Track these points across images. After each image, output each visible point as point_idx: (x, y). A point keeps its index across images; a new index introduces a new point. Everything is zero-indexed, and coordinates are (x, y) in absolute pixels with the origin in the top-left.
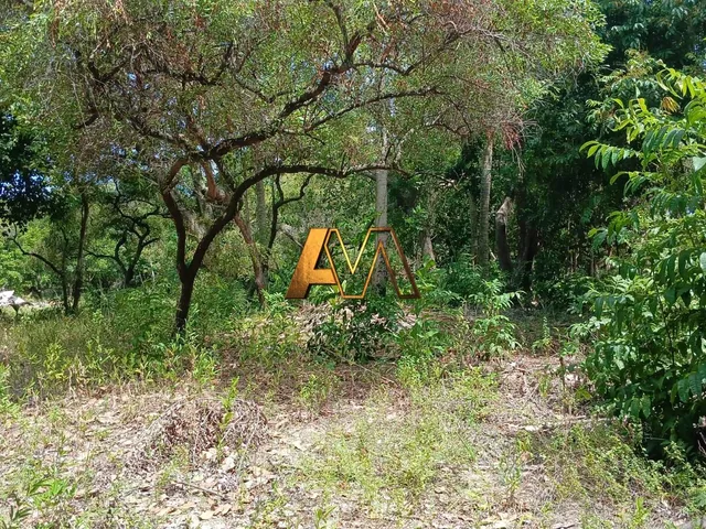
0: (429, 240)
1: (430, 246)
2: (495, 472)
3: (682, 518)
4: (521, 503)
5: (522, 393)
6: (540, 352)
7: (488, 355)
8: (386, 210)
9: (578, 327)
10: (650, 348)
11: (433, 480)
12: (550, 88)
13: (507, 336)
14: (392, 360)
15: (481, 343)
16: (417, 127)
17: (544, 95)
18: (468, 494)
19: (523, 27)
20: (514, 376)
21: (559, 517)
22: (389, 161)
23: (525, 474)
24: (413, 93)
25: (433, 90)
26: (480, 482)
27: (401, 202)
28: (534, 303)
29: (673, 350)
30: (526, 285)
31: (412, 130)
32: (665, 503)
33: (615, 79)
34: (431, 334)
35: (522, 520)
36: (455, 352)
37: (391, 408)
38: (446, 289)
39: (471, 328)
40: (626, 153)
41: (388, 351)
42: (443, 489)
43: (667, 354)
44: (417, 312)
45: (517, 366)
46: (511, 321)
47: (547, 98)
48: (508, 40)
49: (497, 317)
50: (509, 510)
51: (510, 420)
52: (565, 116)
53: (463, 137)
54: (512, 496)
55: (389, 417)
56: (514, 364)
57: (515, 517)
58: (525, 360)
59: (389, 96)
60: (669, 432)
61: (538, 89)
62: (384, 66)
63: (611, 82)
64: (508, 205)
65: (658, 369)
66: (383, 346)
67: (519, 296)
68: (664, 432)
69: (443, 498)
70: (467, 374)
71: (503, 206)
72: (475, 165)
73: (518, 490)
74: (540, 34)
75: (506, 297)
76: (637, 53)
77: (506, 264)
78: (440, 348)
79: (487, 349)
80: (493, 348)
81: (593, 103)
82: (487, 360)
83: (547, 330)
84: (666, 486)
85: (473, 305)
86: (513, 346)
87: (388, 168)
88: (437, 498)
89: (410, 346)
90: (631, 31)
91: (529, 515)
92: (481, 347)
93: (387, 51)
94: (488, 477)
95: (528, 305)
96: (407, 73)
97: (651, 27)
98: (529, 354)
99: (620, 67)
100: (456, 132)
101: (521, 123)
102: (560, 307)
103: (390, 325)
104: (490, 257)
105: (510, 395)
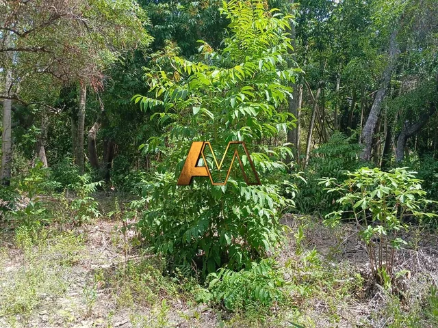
0: (43, 148)
1: (44, 152)
2: (80, 296)
3: (188, 308)
4: (96, 313)
5: (101, 244)
6: (113, 218)
7: (80, 222)
8: (10, 127)
9: (135, 202)
10: (174, 213)
11: (38, 307)
12: (119, 57)
13: (93, 209)
14: (12, 230)
15: (75, 215)
16: (32, 72)
17: (116, 61)
18: (61, 313)
19: (101, 17)
20: (97, 234)
21: (119, 318)
22: (11, 94)
23: (99, 295)
24: (28, 50)
25: (42, 49)
26: (70, 304)
27: (22, 121)
28: (112, 188)
29: (185, 213)
30: (107, 177)
31: (28, 74)
32: (179, 301)
33: (158, 56)
34: (40, 211)
35: (96, 324)
36: (58, 222)
37: (10, 263)
38: (54, 180)
39: (69, 205)
40: (157, 102)
41: (10, 224)
42: (45, 312)
43: (182, 215)
44: (30, 196)
45: (98, 228)
46: (95, 200)
47: (117, 63)
48: (92, 24)
49: (87, 198)
50: (88, 319)
51: (92, 262)
52: (129, 76)
53: (64, 81)
54: (90, 310)
55: (8, 269)
56: (97, 227)
57: (92, 322)
58: (105, 224)
59: (11, 49)
60: (183, 260)
61: (112, 57)
62: (7, 29)
63: (156, 57)
64: (96, 127)
65: (178, 224)
66: (6, 221)
67: (100, 184)
68: (180, 261)
69: (44, 318)
70: (64, 236)
71: (93, 128)
72: (75, 100)
73: (94, 305)
74: (112, 23)
75: (93, 185)
76: (171, 43)
77: (94, 164)
78: (47, 220)
79: (80, 218)
80: (84, 217)
81: (146, 69)
82: (80, 226)
83: (117, 205)
84: (180, 291)
85: (72, 191)
86: (97, 216)
87: (11, 99)
88: (41, 318)
89: (25, 219)
90: (166, 29)
91: (100, 320)
92: (76, 218)
93: (9, 19)
94: (75, 300)
95: (109, 190)
96: (24, 36)
97: (178, 28)
98: (107, 220)
99: (161, 50)
100: (60, 78)
101: (101, 76)
102: (128, 191)
103: (11, 206)
104: (85, 160)
105: (93, 247)
